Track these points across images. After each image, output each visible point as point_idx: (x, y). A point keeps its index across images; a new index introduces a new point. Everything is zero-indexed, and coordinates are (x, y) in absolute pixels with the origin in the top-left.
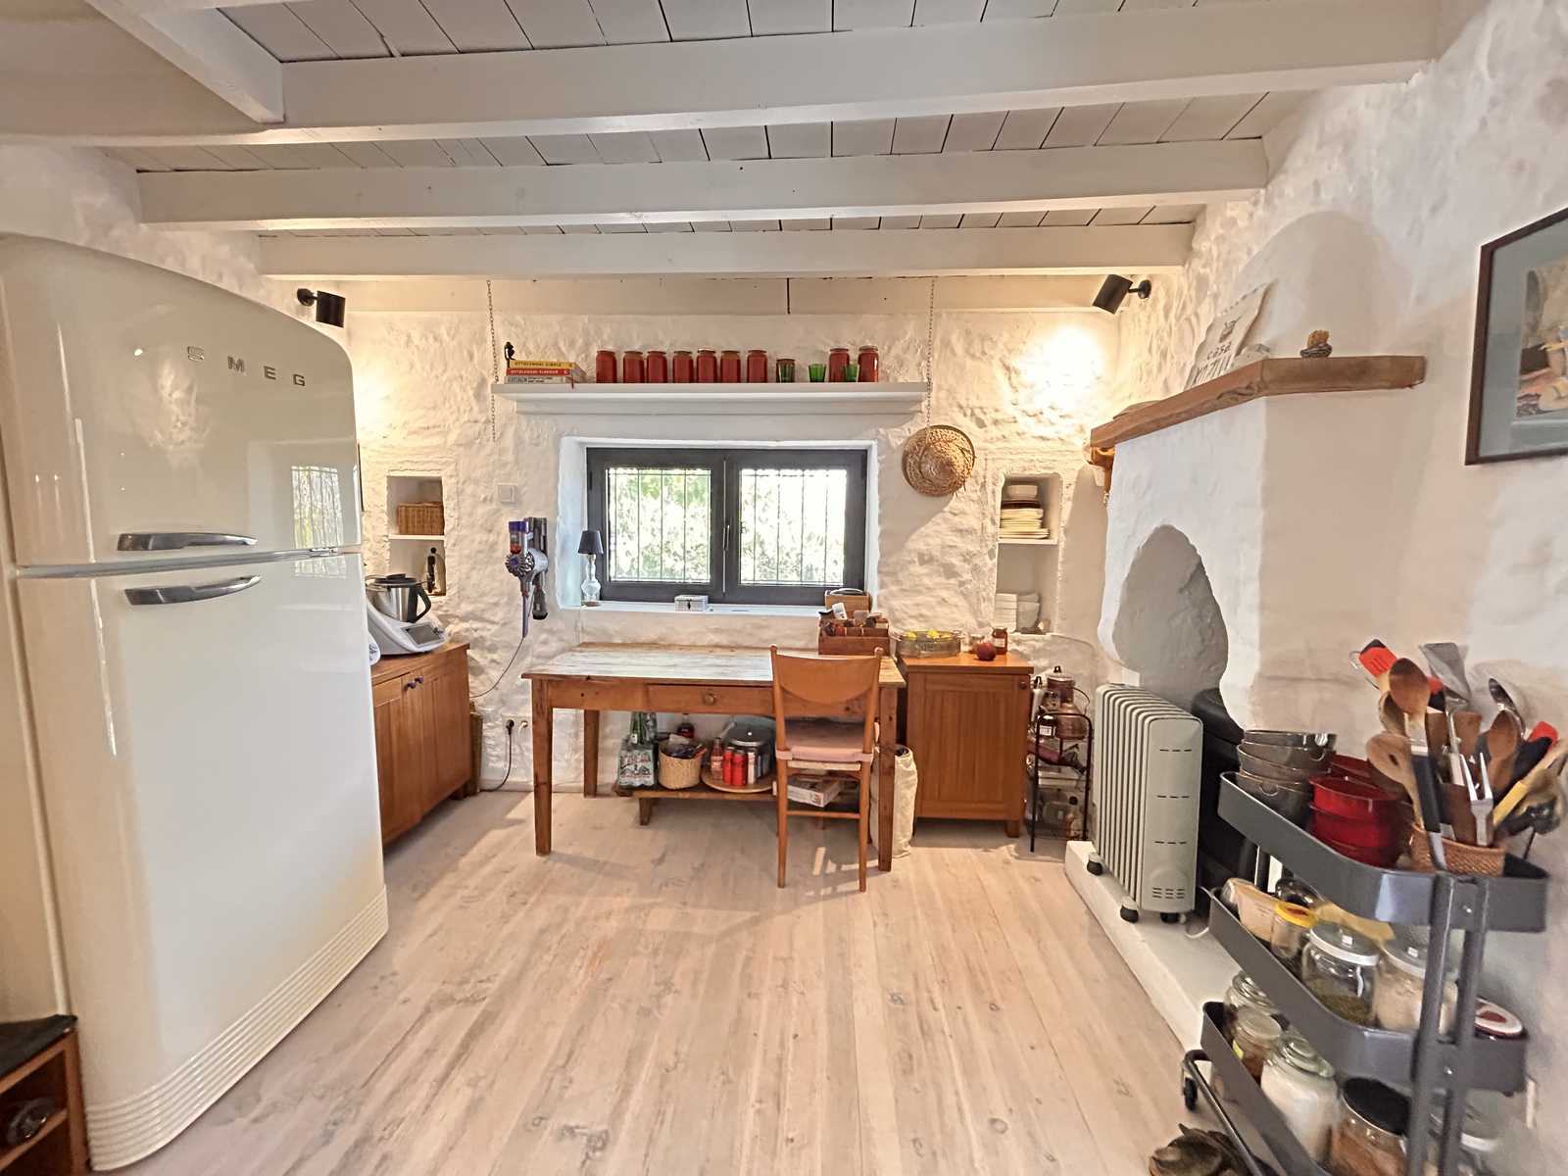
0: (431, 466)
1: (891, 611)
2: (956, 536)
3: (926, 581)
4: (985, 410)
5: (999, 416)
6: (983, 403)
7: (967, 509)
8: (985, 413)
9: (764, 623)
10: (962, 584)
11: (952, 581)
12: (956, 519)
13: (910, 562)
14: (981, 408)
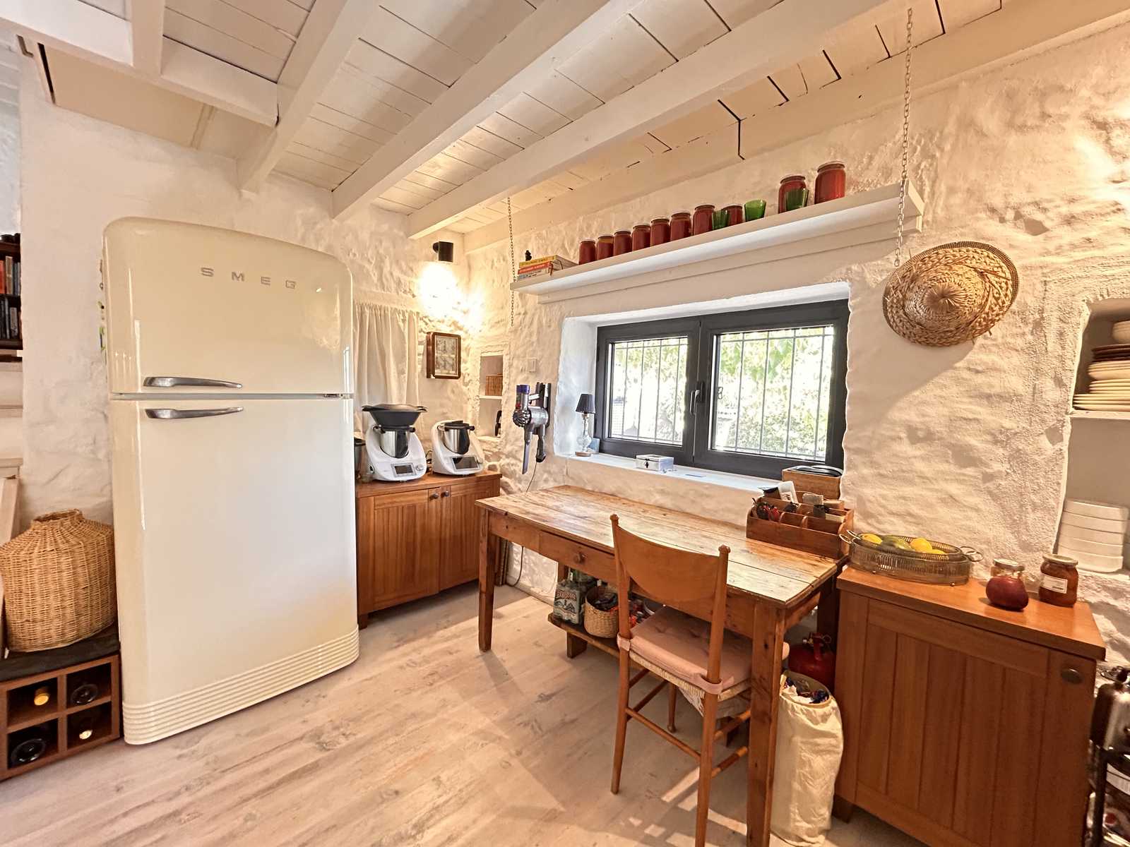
0: (497, 349)
1: (861, 500)
2: (980, 405)
3: (920, 466)
4: (1046, 205)
5: (1077, 209)
6: (1042, 194)
7: (1002, 363)
8: (1045, 210)
10: (988, 478)
11: (970, 471)
12: (980, 379)
13: (893, 439)
14: (1036, 204)
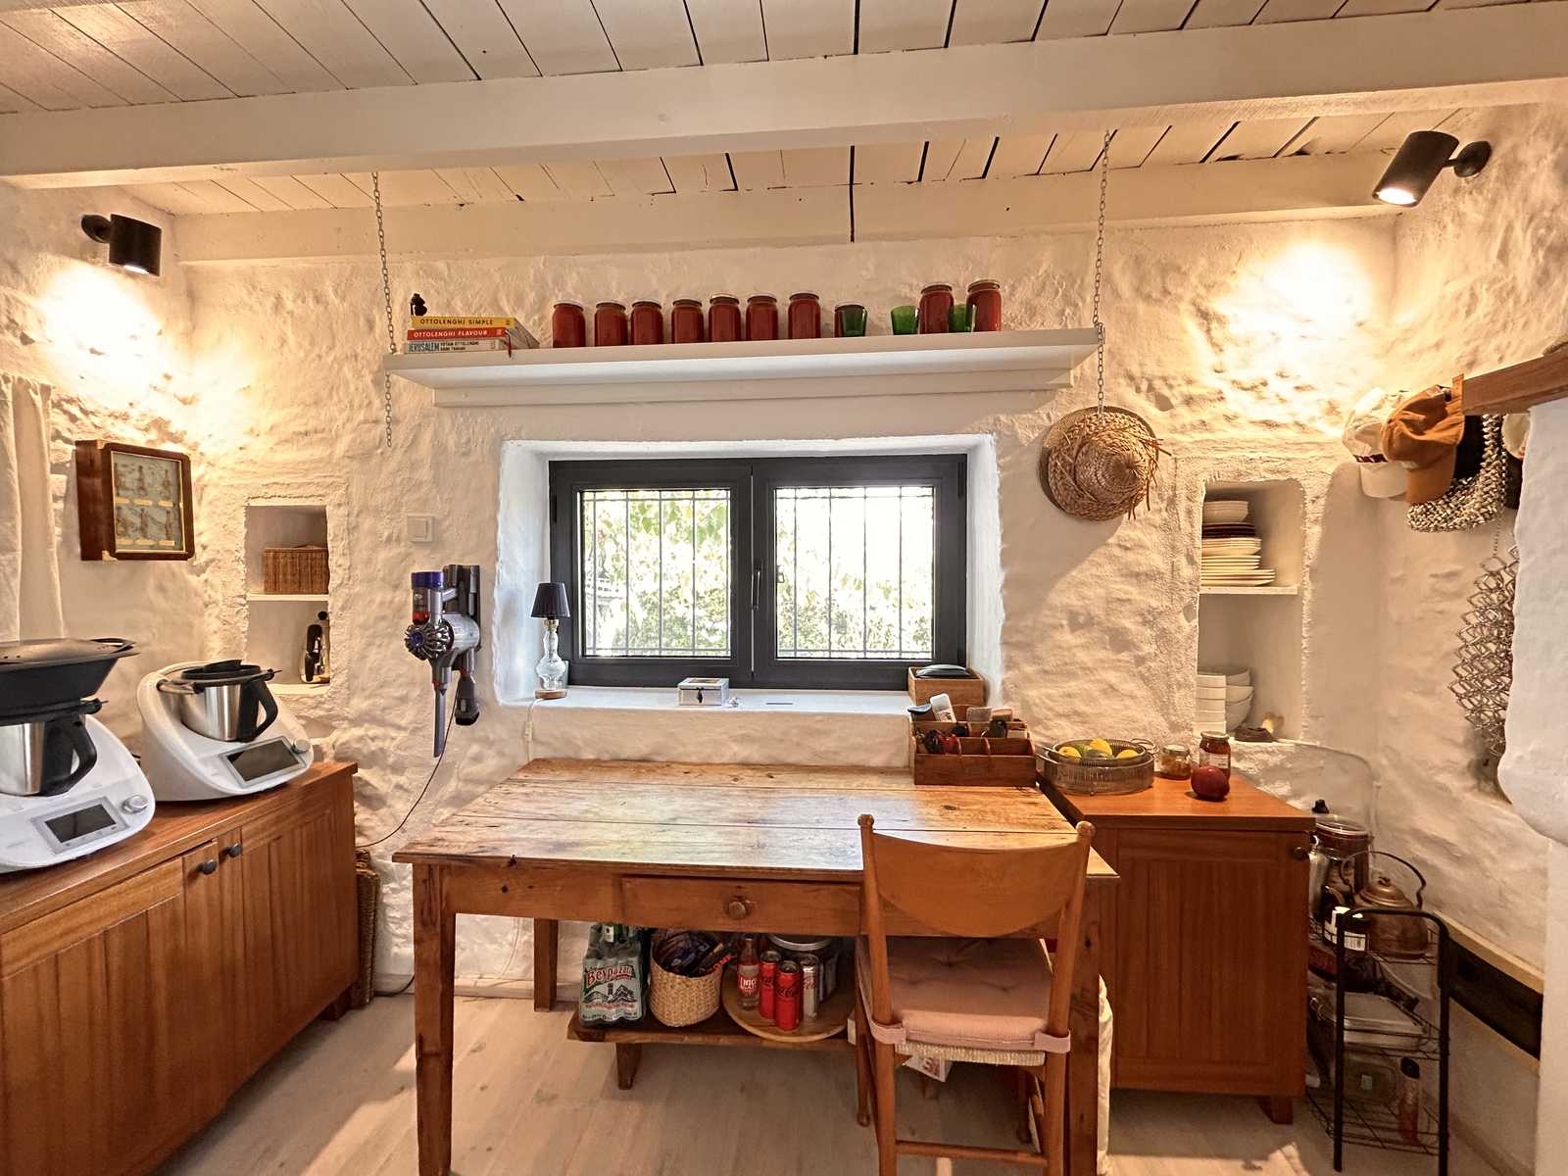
0: (312, 490)
1: (1026, 705)
2: (1132, 585)
3: (1082, 656)
4: (1172, 382)
5: (1194, 391)
6: (1169, 371)
7: (1146, 540)
8: (1171, 387)
9: (819, 726)
10: (1140, 661)
11: (1124, 656)
12: (1130, 556)
13: (1055, 627)
14: (1165, 379)
